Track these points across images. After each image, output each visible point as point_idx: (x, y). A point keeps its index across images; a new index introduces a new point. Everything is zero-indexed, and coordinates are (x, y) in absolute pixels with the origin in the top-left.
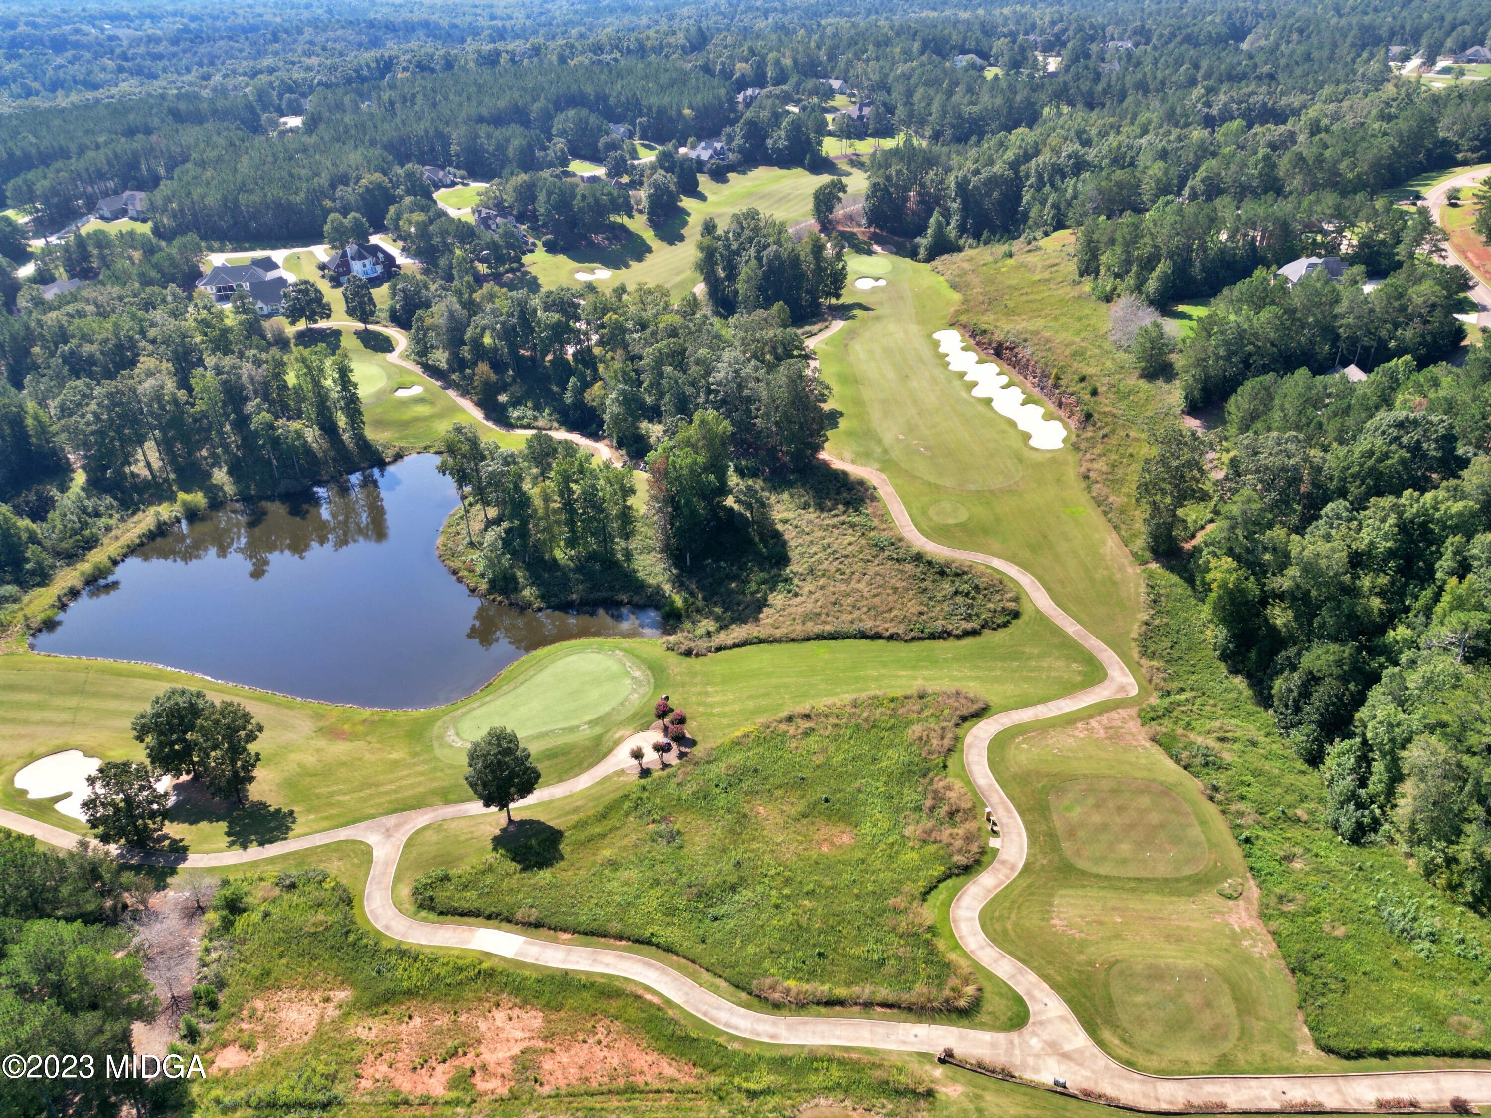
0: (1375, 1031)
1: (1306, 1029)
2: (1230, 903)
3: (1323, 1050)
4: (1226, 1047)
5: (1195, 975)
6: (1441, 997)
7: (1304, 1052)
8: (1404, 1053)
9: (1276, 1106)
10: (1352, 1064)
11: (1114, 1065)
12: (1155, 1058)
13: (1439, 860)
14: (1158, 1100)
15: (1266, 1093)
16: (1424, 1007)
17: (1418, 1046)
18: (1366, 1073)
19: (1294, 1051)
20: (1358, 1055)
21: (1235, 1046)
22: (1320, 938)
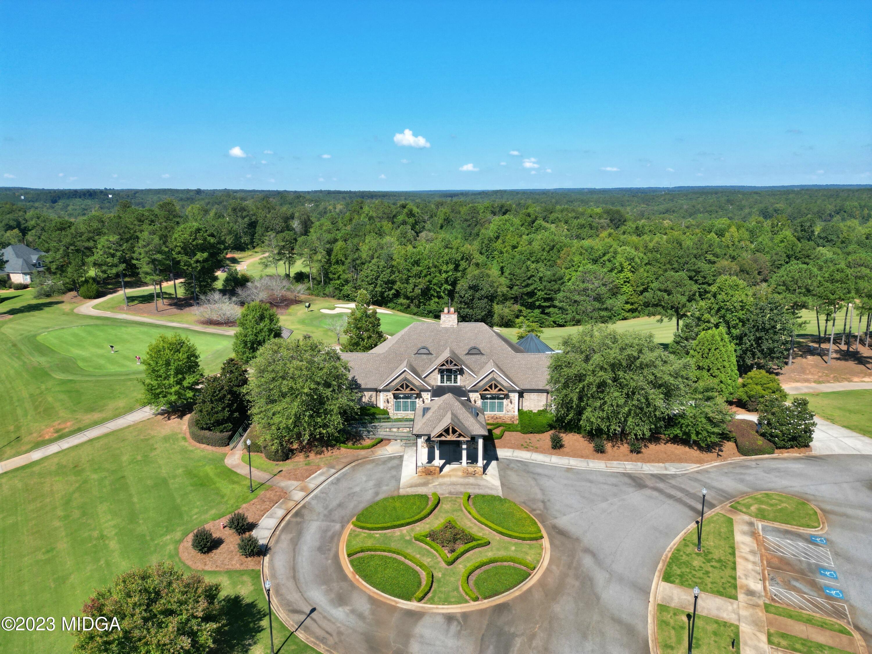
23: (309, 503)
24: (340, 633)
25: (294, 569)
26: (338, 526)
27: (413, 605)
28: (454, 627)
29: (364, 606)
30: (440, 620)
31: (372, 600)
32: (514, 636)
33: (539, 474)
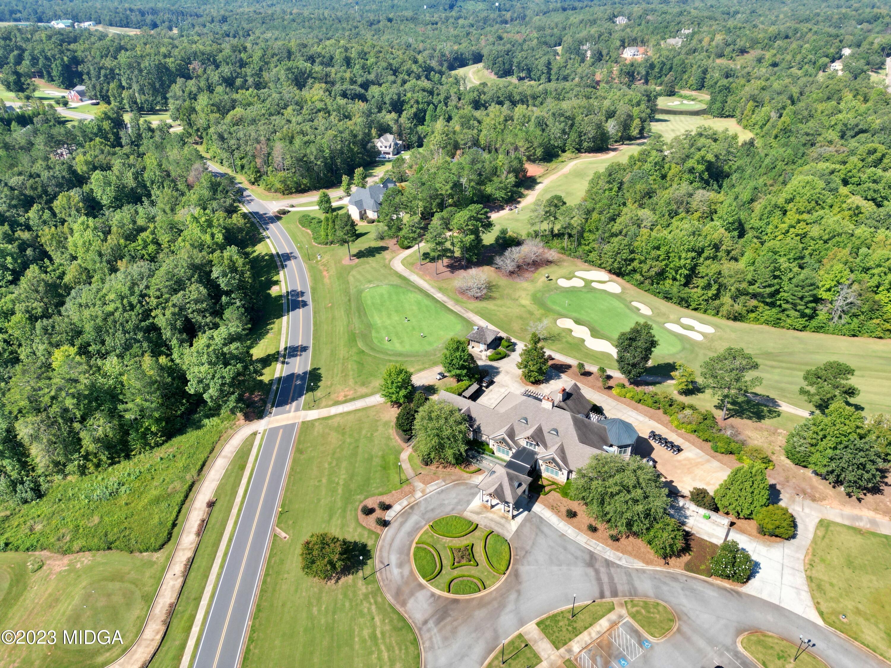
0: (161, 523)
1: (145, 554)
2: (44, 568)
3: (160, 549)
4: (138, 594)
5: (87, 597)
6: (155, 493)
7: (157, 558)
8: (177, 516)
9: (180, 580)
10: (172, 539)
11: (122, 660)
12: (128, 634)
13: (82, 462)
14: (153, 640)
15: (172, 583)
16: (157, 500)
17: (177, 508)
18: (180, 535)
19: (155, 563)
20: (170, 534)
21: (140, 589)
22: (95, 530)
23: (420, 502)
24: (391, 581)
25: (393, 540)
26: (424, 522)
27: (423, 581)
28: (432, 600)
29: (406, 572)
30: (429, 594)
31: (412, 572)
32: (450, 615)
33: (542, 532)
